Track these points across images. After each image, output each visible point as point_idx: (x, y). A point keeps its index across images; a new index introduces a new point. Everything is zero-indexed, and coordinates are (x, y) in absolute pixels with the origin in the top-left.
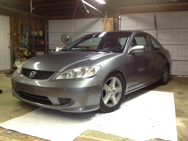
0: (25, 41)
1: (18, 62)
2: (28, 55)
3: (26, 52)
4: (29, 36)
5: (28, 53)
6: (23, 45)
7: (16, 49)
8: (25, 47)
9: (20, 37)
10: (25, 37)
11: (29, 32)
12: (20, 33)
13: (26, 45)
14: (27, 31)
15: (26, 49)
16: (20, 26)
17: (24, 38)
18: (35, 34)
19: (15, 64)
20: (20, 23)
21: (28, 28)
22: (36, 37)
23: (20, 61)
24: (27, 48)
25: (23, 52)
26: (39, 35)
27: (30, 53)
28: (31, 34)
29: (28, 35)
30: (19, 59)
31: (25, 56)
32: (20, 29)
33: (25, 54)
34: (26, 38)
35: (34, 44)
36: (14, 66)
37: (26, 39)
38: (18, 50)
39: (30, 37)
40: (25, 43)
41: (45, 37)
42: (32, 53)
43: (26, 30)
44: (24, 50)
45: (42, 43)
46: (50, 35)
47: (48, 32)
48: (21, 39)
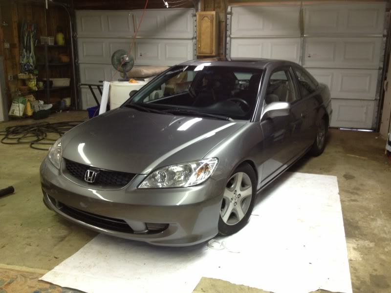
0: (28, 58)
1: (19, 106)
2: (37, 89)
3: (33, 83)
4: (35, 48)
5: (37, 85)
6: (26, 67)
7: (12, 78)
8: (30, 72)
9: (16, 51)
10: (28, 49)
11: (37, 37)
12: (16, 40)
13: (31, 66)
14: (31, 36)
15: (32, 77)
16: (15, 25)
17: (26, 51)
18: (50, 41)
19: (14, 111)
20: (15, 19)
21: (33, 29)
22: (50, 48)
23: (22, 103)
24: (33, 74)
25: (27, 82)
26: (56, 42)
27: (41, 84)
28: (39, 42)
29: (34, 45)
30: (21, 99)
31: (31, 92)
32: (16, 33)
33: (31, 86)
34: (30, 52)
35: (47, 64)
36: (10, 113)
37: (31, 55)
38: (16, 78)
39: (39, 48)
40: (28, 64)
41: (70, 48)
42: (45, 82)
43: (29, 35)
44: (29, 79)
45: (65, 59)
46: (80, 42)
47: (76, 36)
48: (21, 54)
